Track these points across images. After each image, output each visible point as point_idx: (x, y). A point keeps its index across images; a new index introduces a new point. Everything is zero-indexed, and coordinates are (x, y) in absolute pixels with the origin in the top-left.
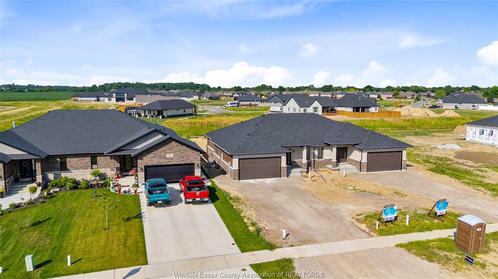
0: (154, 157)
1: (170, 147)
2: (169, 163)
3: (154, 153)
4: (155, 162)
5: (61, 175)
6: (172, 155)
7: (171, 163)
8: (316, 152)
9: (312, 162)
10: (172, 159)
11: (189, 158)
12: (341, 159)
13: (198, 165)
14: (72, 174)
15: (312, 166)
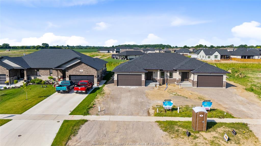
0: (74, 71)
1: (81, 66)
2: (81, 75)
3: (73, 69)
4: (74, 73)
5: (37, 78)
6: (82, 70)
7: (82, 75)
8: (168, 74)
9: (166, 80)
10: (82, 72)
11: (91, 72)
12: (185, 79)
13: (96, 76)
14: (42, 77)
15: (166, 82)
